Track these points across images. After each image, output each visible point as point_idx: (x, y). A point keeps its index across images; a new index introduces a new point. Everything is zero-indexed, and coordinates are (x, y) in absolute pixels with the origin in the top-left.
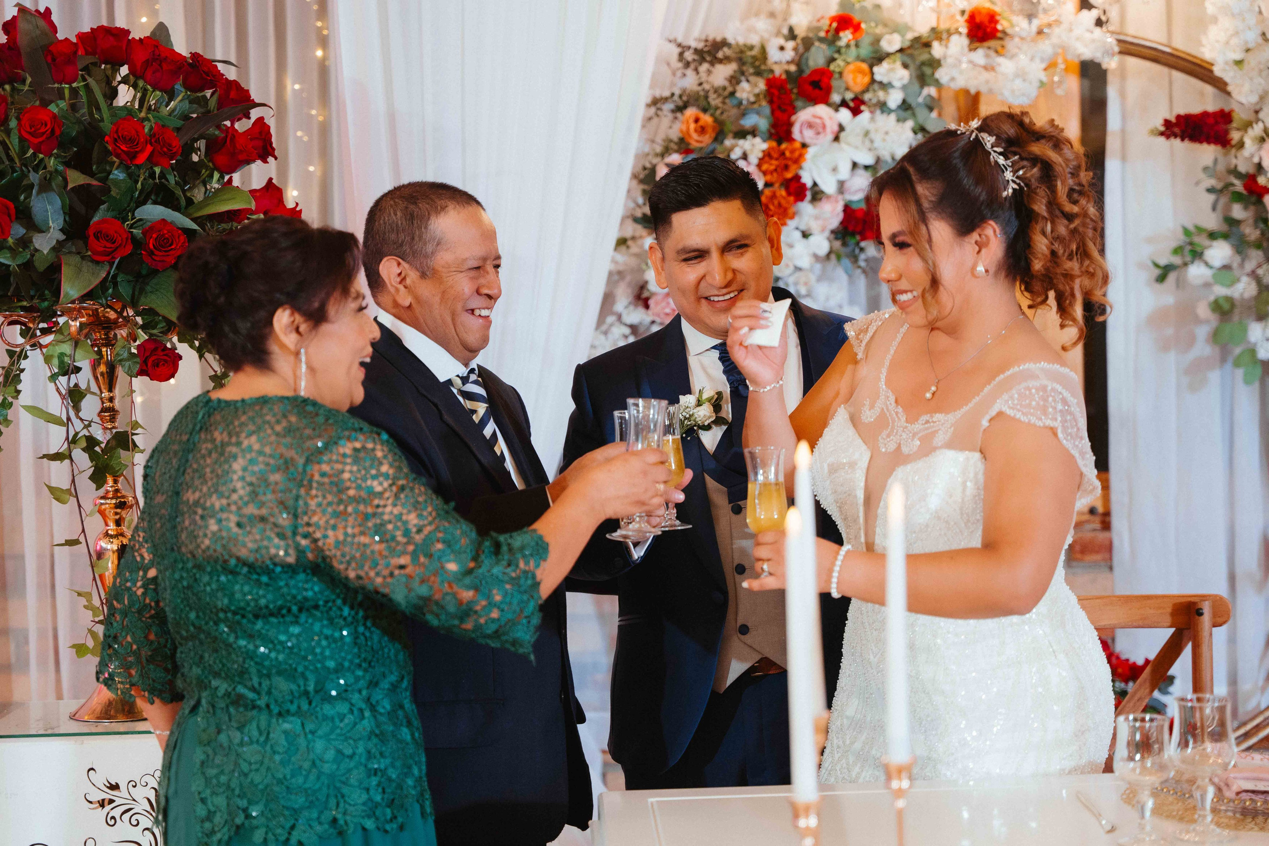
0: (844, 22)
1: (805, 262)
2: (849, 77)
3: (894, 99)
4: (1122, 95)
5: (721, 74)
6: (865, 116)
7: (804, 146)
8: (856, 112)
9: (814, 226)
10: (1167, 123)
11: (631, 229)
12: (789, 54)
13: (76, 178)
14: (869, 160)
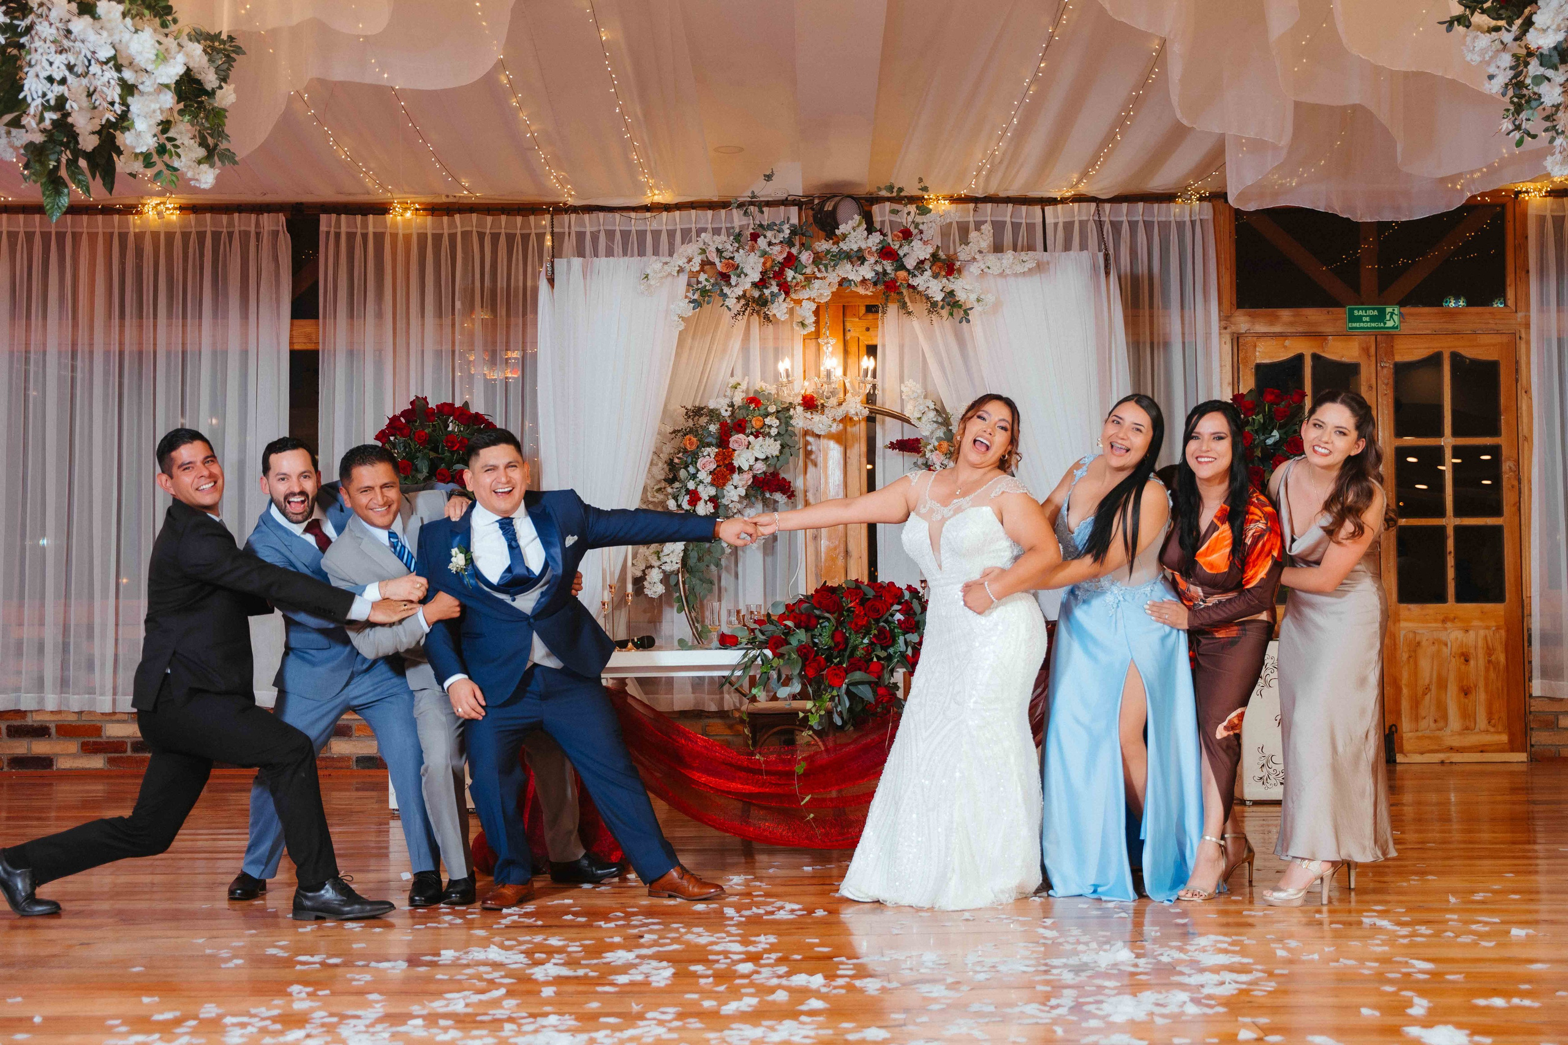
0: (754, 400)
1: (736, 499)
2: (753, 423)
3: (774, 432)
4: (884, 430)
5: (703, 420)
6: (761, 438)
7: (734, 450)
8: (756, 437)
9: (740, 484)
10: (892, 443)
11: (663, 484)
12: (729, 413)
13: (432, 455)
14: (763, 456)
